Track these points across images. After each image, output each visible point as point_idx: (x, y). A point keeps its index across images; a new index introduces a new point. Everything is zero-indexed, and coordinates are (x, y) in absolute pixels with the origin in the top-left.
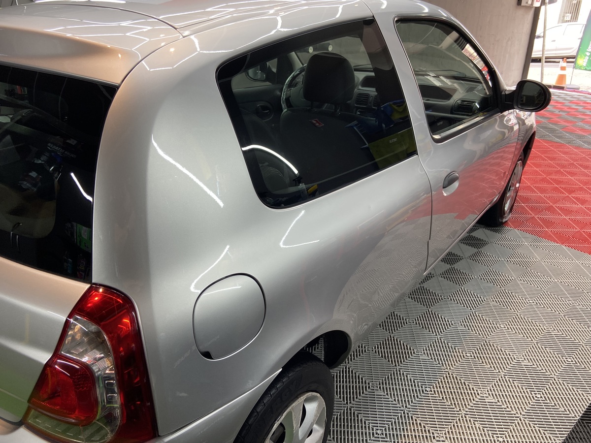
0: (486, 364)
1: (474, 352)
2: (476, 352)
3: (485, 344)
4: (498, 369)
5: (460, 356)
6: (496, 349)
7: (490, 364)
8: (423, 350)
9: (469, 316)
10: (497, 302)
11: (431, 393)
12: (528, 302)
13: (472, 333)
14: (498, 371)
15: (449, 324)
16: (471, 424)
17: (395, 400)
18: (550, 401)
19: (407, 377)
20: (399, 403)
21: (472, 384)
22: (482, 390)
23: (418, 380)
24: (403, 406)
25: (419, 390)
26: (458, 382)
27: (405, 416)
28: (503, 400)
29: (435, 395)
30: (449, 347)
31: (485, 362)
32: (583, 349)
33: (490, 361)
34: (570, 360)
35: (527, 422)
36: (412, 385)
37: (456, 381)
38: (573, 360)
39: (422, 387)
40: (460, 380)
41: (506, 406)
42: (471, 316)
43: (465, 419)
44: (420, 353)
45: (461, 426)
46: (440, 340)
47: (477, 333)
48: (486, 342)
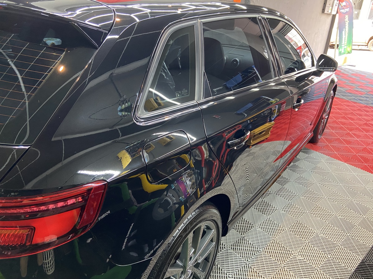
0: (298, 235)
1: (290, 227)
2: (291, 228)
3: (297, 223)
4: (305, 239)
5: (282, 229)
6: (304, 226)
7: (300, 235)
8: (259, 225)
9: (287, 205)
10: (304, 197)
11: (263, 252)
12: (324, 197)
13: (289, 215)
14: (304, 240)
15: (275, 209)
16: (287, 273)
17: (241, 256)
18: (336, 260)
19: (248, 241)
20: (243, 258)
21: (289, 247)
22: (295, 251)
23: (255, 244)
24: (245, 260)
25: (256, 250)
26: (280, 246)
27: (246, 266)
28: (308, 258)
29: (265, 254)
30: (274, 224)
31: (297, 234)
32: (357, 228)
33: (300, 234)
34: (349, 235)
35: (322, 273)
36: (251, 247)
37: (279, 245)
38: (351, 235)
39: (257, 249)
40: (281, 245)
41: (309, 262)
42: (289, 205)
43: (283, 269)
44: (257, 227)
45: (281, 274)
46: (270, 219)
47: (292, 215)
48: (297, 222)
